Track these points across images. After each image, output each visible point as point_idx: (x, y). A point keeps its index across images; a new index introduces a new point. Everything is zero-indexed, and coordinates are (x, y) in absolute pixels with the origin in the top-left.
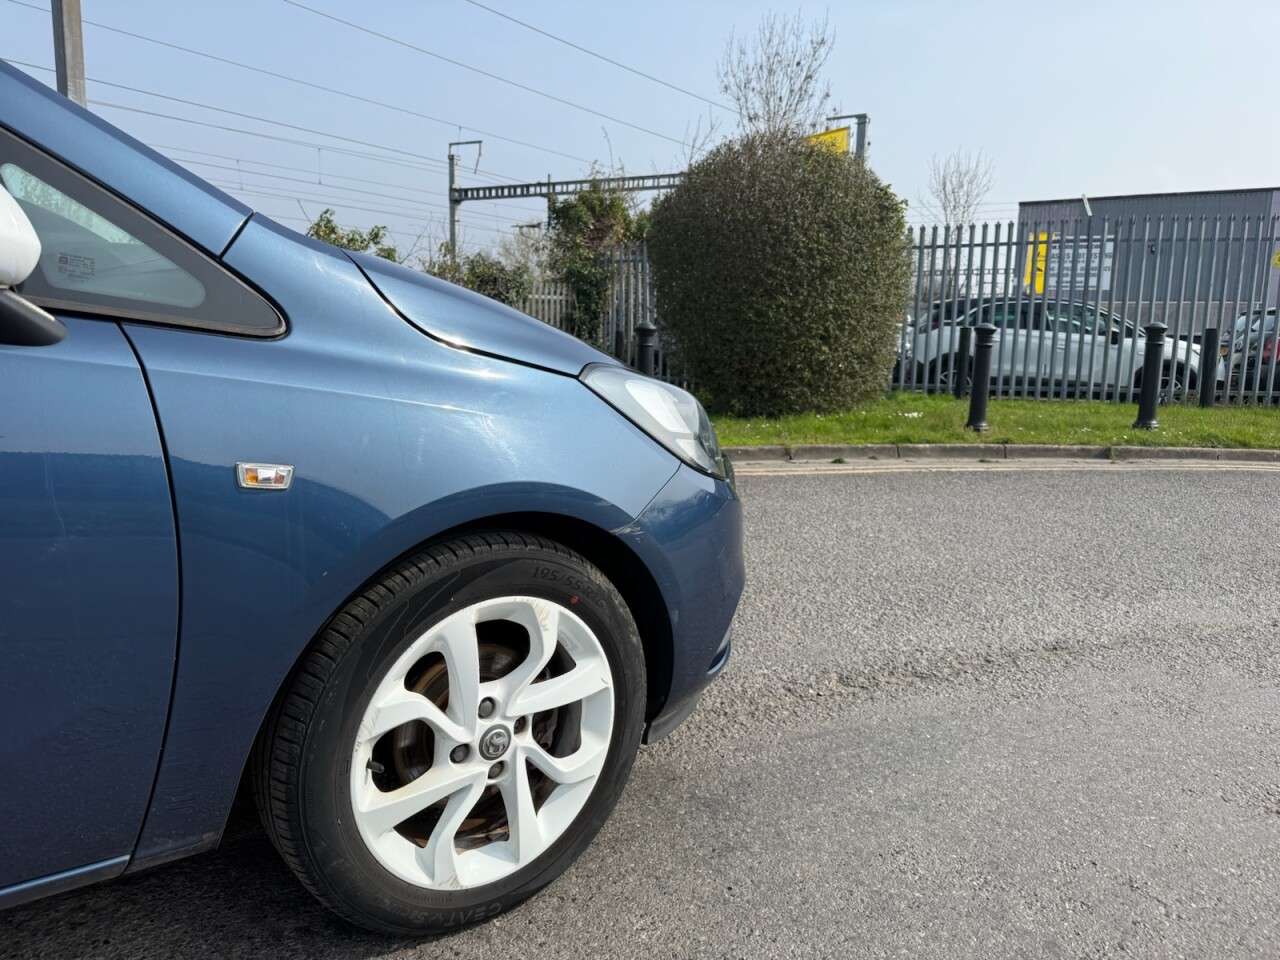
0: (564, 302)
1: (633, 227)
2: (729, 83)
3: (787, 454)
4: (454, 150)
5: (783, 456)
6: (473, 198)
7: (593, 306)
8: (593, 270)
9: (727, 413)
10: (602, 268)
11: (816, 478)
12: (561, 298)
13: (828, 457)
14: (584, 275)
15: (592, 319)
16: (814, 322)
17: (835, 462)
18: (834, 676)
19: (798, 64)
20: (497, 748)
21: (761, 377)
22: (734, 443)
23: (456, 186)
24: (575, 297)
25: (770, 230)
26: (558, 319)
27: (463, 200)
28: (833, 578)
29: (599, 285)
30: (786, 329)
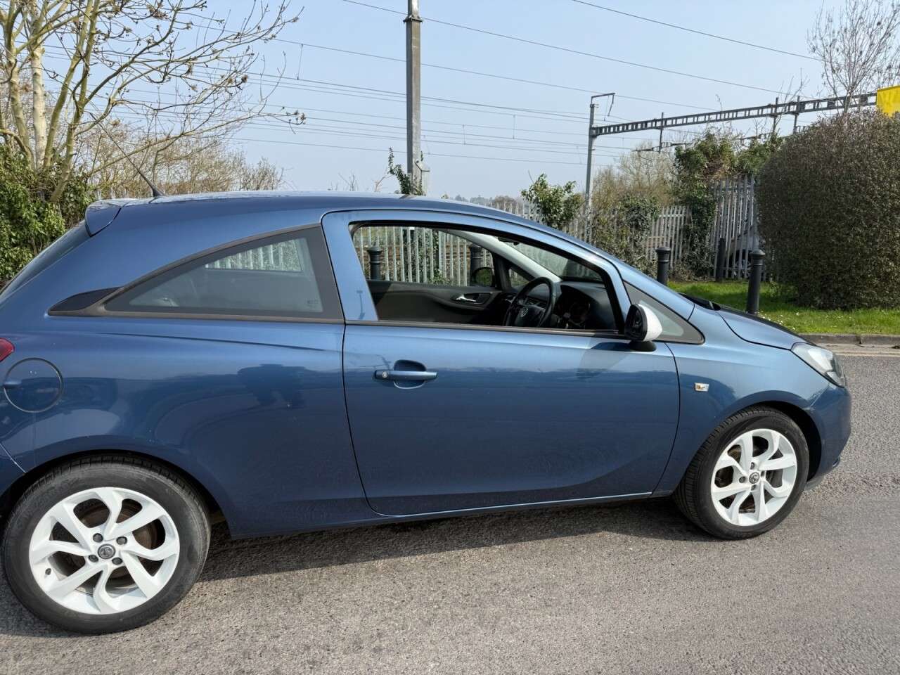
0: (683, 219)
1: (736, 163)
2: (817, 44)
3: (858, 340)
4: (595, 101)
5: (854, 341)
6: (606, 133)
7: (704, 220)
8: (706, 196)
9: (810, 305)
10: (712, 194)
11: (880, 360)
12: (681, 215)
13: (889, 344)
14: (698, 199)
15: (702, 229)
16: (884, 245)
17: (894, 348)
18: (890, 479)
19: (879, 24)
20: (755, 479)
21: (838, 282)
22: (818, 331)
23: (594, 126)
24: (691, 214)
25: (852, 183)
26: (678, 229)
27: (598, 135)
28: (892, 429)
29: (709, 206)
30: (861, 250)
